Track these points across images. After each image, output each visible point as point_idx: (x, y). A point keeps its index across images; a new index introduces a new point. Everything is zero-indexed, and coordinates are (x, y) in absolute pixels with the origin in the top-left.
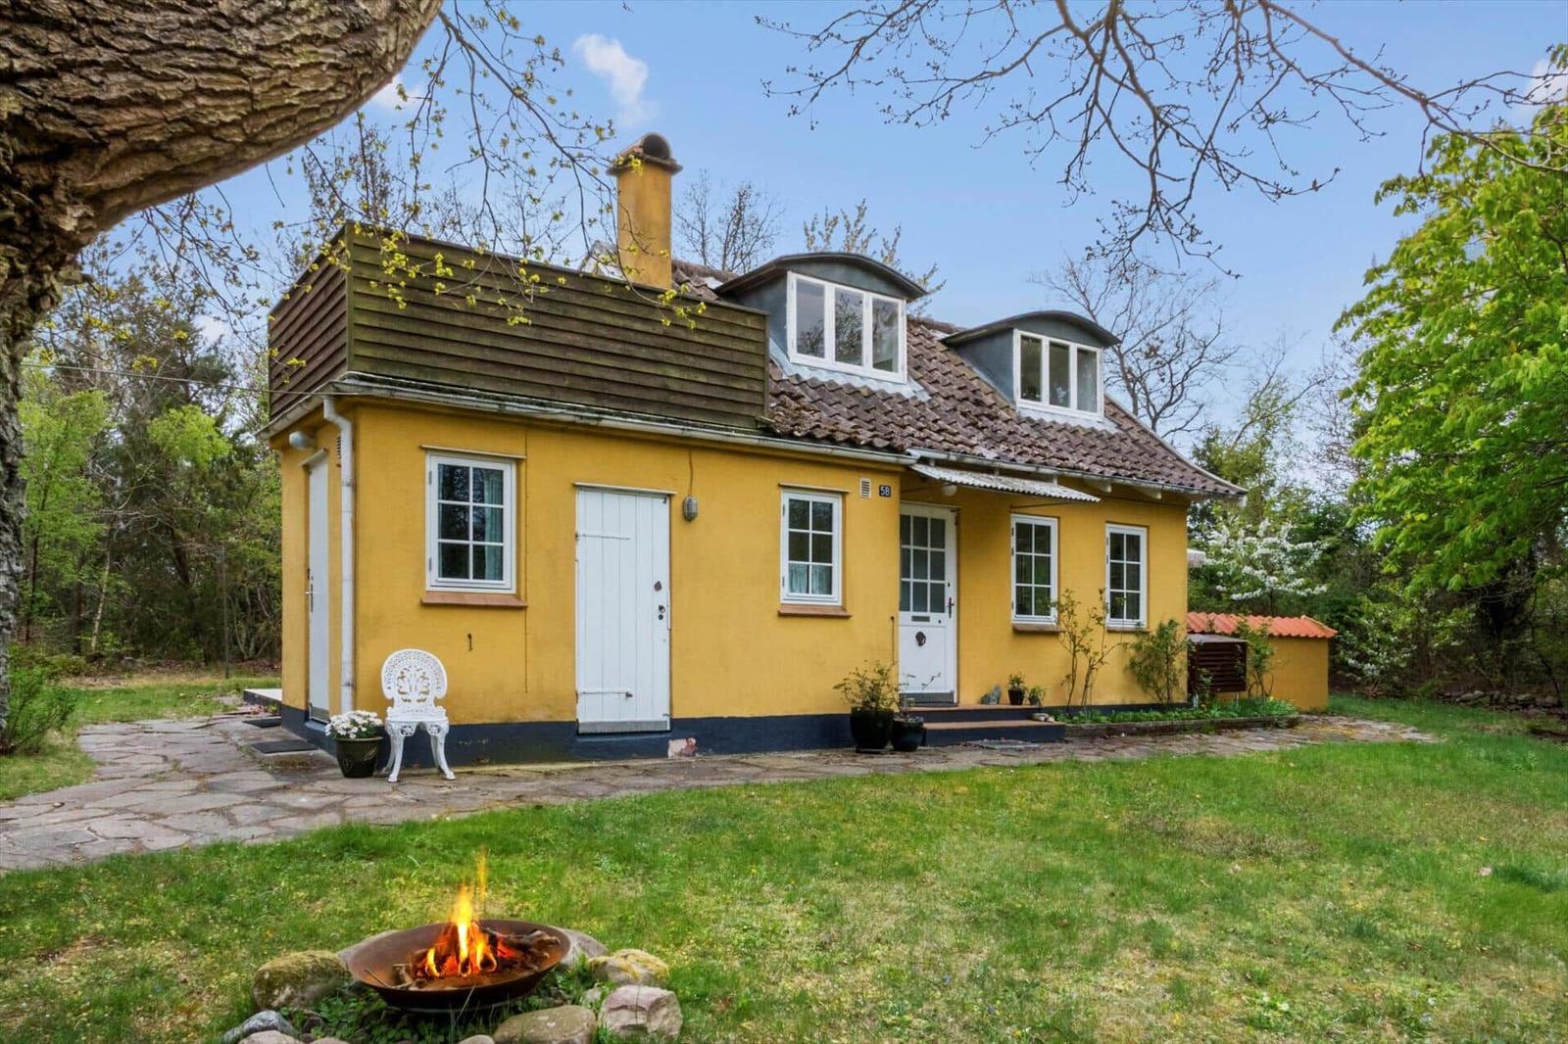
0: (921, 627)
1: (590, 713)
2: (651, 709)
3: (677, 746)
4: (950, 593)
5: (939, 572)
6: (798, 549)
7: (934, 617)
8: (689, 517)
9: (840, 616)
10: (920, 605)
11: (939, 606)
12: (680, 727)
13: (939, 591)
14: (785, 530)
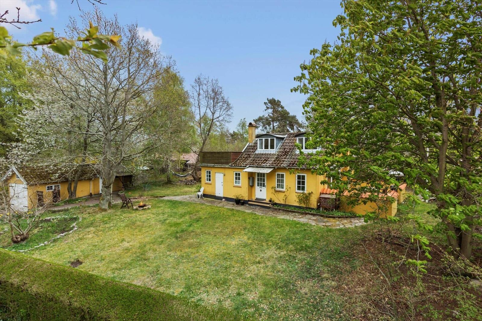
0: (261, 189)
1: (217, 195)
2: (221, 195)
3: (223, 200)
4: (265, 184)
5: (264, 181)
6: (236, 179)
7: (263, 187)
8: (224, 175)
9: (240, 187)
10: (261, 186)
11: (264, 186)
12: (224, 198)
13: (264, 184)
14: (235, 176)
